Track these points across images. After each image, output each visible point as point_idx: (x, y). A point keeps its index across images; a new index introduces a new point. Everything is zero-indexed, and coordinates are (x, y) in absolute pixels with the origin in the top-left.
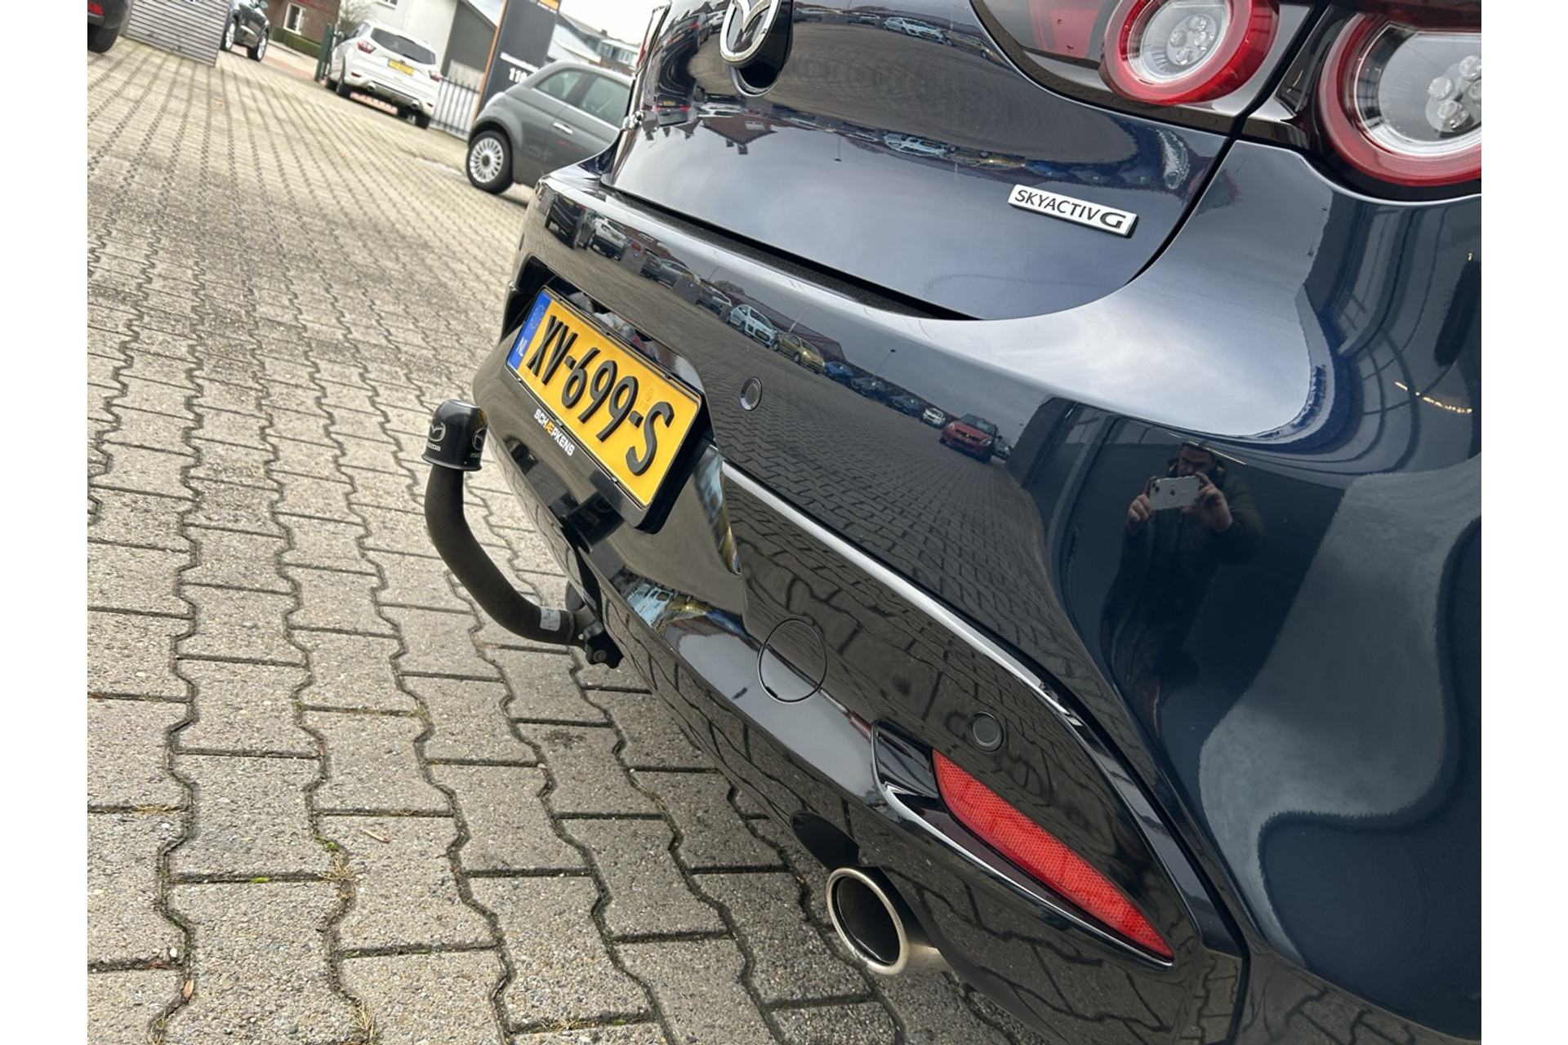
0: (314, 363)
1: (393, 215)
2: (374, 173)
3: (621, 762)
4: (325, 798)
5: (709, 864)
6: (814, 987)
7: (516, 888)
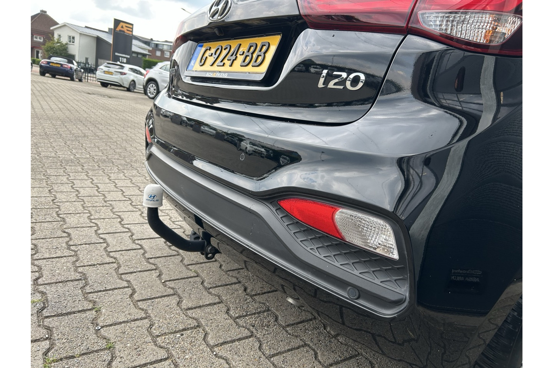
0: (64, 167)
1: (85, 115)
2: (76, 103)
3: (184, 264)
4: (88, 289)
5: (215, 286)
6: (250, 311)
7: (153, 302)
